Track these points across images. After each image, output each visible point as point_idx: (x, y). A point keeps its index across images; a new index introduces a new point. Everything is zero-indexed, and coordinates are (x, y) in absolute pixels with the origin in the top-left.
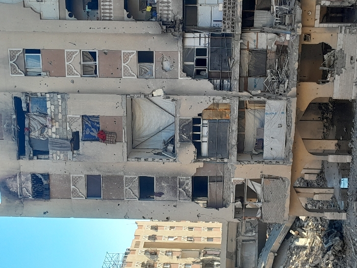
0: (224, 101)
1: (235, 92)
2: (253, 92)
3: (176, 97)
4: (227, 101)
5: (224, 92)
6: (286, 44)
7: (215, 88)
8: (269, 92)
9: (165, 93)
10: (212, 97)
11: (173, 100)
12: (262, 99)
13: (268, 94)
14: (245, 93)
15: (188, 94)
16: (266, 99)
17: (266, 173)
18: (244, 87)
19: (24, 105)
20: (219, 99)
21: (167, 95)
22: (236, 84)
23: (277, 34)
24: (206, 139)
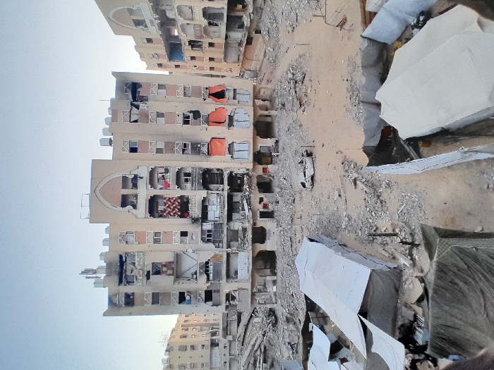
1: (225, 249)
2: (233, 249)
3: (198, 252)
4: (221, 253)
5: (220, 249)
6: (246, 227)
7: (216, 247)
10: (214, 252)
13: (239, 249)
15: (203, 251)
16: (238, 252)
17: (240, 287)
18: (229, 246)
19: (124, 258)
20: (217, 252)
21: (194, 251)
22: (225, 245)
23: (242, 223)
24: (211, 272)
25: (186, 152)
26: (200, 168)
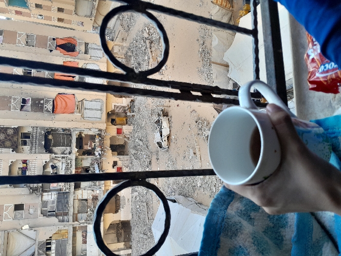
0: (65, 228)
1: (71, 222)
2: (81, 222)
3: (36, 229)
4: (66, 228)
5: (65, 223)
6: (97, 195)
7: (59, 221)
8: (88, 220)
9: (30, 227)
10: (58, 227)
11: (35, 231)
12: (85, 224)
13: (88, 222)
14: (76, 222)
15: (43, 226)
16: (87, 225)
18: (75, 219)
20: (61, 227)
21: (31, 228)
22: (71, 218)
23: (92, 190)
24: (54, 251)
25: (25, 108)
26: (42, 128)
